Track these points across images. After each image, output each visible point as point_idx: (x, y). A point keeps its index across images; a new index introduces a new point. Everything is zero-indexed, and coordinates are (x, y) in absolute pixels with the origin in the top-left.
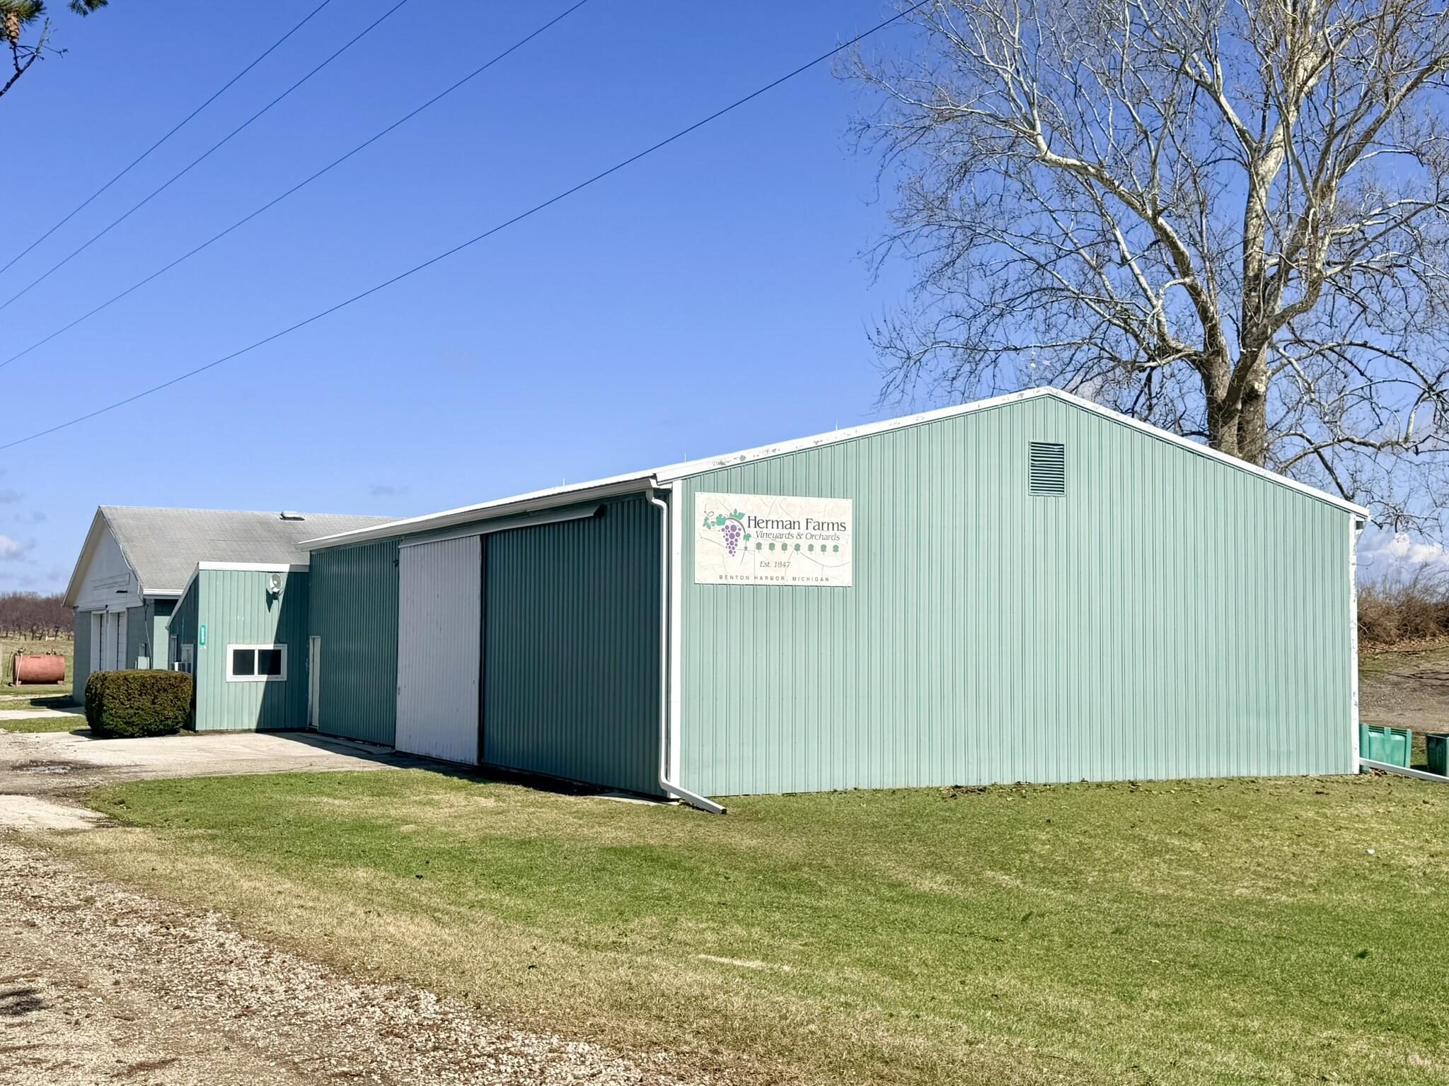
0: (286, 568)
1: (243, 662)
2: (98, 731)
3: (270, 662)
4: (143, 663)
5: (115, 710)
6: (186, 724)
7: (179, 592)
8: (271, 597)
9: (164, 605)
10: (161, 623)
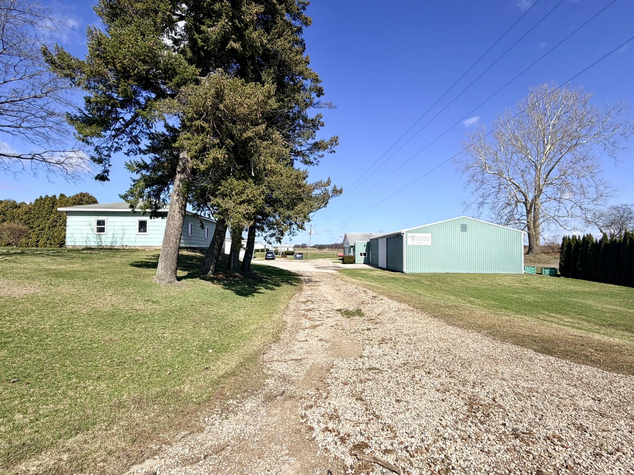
0: (367, 242)
1: (361, 254)
2: (344, 263)
3: (365, 254)
4: (350, 254)
5: (345, 260)
6: (354, 262)
7: (353, 245)
8: (365, 246)
9: (352, 246)
10: (352, 249)
